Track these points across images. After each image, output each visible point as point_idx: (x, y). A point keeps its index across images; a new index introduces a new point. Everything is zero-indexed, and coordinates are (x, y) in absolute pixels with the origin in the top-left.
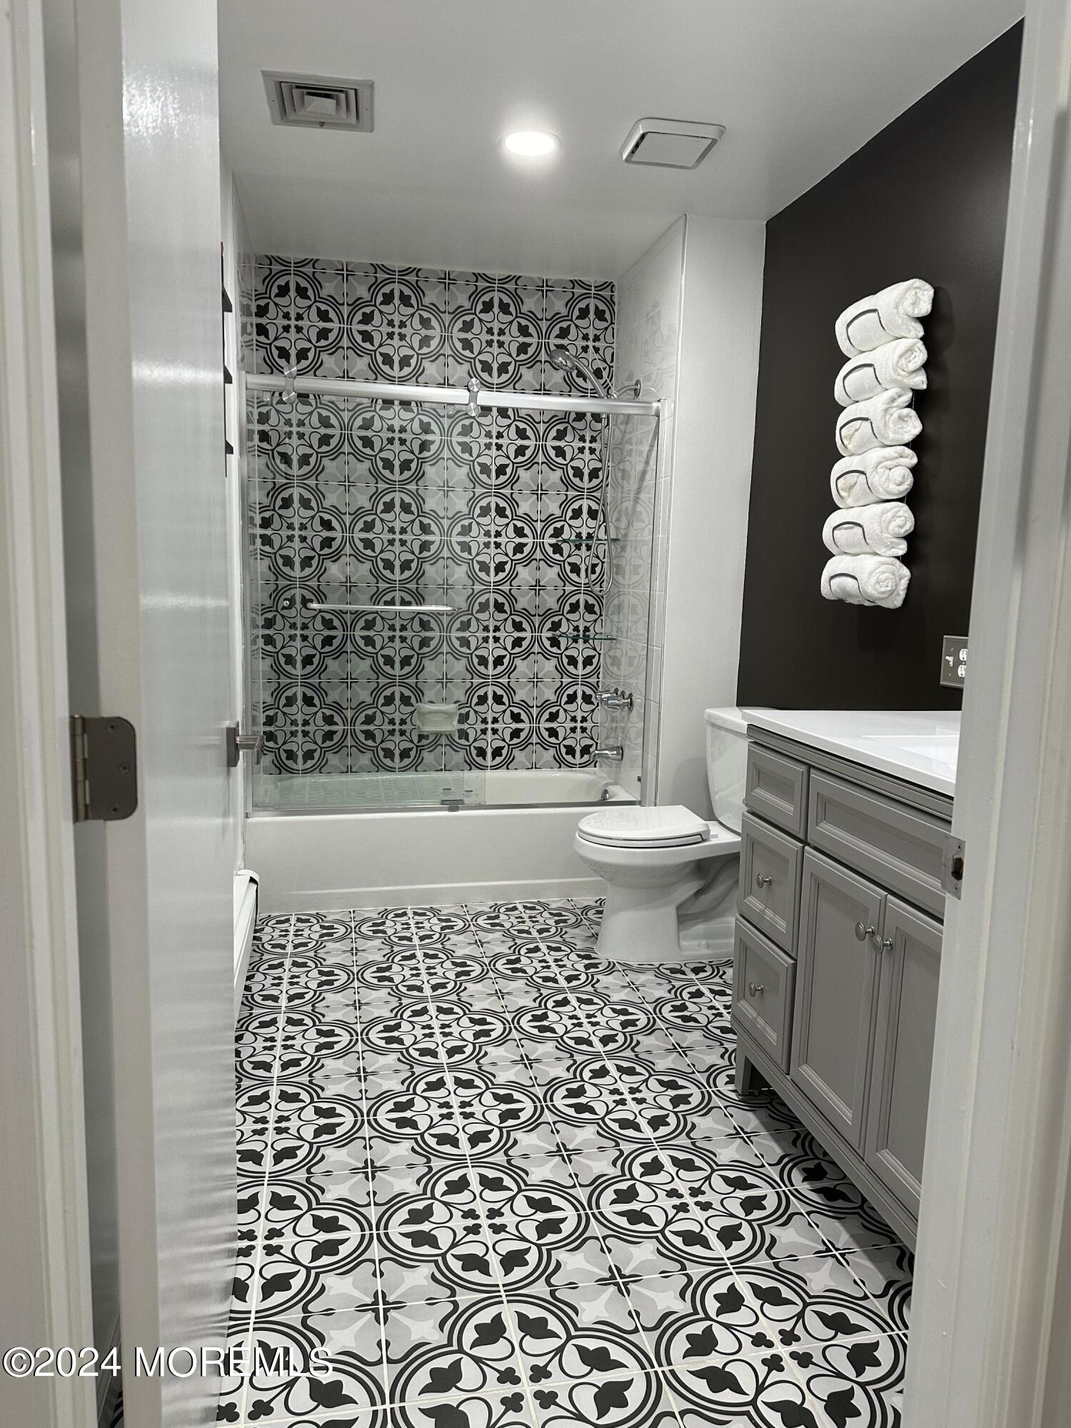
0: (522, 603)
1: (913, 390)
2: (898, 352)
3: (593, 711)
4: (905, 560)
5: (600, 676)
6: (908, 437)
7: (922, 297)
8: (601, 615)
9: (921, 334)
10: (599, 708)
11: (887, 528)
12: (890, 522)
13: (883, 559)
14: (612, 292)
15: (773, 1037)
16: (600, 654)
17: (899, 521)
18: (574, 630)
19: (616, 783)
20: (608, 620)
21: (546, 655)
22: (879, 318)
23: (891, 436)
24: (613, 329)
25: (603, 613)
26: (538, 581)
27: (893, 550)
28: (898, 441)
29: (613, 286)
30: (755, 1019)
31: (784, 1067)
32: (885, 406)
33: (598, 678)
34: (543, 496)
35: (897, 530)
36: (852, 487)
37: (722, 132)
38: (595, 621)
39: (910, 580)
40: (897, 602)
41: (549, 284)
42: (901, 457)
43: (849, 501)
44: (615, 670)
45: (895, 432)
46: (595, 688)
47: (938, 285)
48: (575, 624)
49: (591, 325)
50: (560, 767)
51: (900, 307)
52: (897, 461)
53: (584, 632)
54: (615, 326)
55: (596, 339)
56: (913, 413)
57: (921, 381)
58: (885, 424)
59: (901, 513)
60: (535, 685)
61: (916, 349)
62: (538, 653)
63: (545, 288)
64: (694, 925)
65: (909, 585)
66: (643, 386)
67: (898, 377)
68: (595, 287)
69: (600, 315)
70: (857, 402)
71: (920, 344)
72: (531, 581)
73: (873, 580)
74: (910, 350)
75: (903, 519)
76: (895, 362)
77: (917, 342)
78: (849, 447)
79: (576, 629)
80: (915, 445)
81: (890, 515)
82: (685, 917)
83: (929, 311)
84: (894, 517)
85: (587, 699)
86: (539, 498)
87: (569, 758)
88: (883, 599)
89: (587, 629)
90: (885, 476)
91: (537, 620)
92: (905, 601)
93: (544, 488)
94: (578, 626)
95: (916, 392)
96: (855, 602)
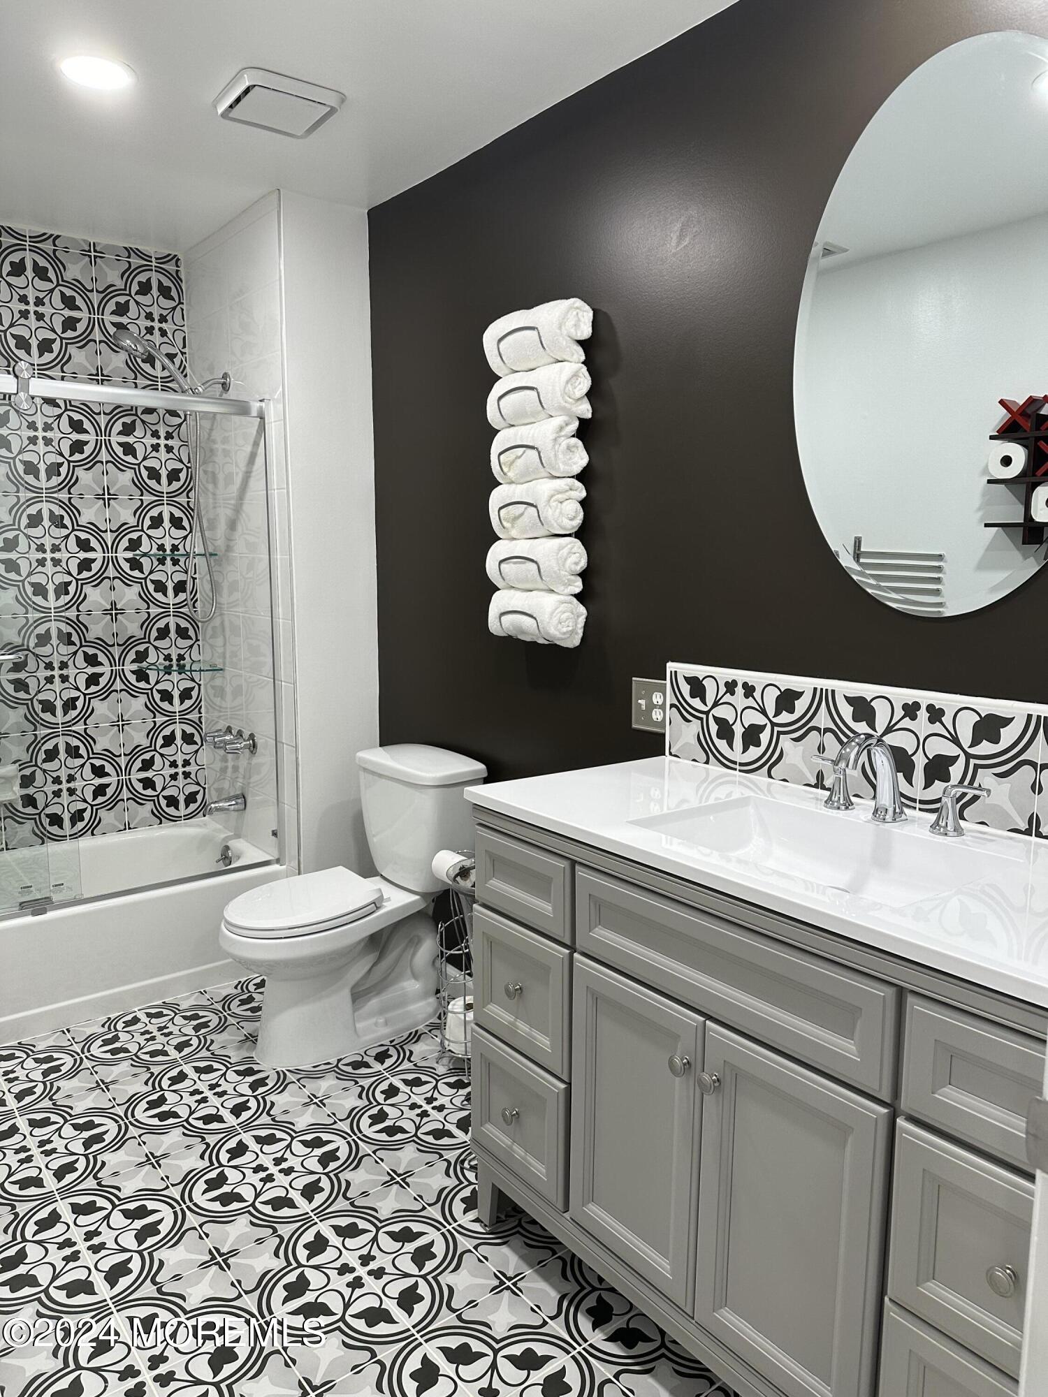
0: (95, 631)
1: (580, 419)
2: (564, 377)
3: (197, 752)
4: (579, 597)
5: (203, 710)
6: (577, 469)
7: (582, 319)
8: (197, 640)
9: (583, 358)
10: (204, 747)
11: (564, 565)
12: (566, 559)
13: (562, 598)
14: (178, 266)
15: (541, 1169)
16: (199, 685)
17: (574, 558)
18: (165, 660)
19: (237, 836)
20: (207, 646)
21: (132, 692)
22: (540, 337)
23: (562, 468)
24: (182, 310)
25: (200, 638)
26: (114, 604)
27: (570, 587)
28: (568, 472)
29: (178, 260)
30: (511, 1148)
31: (560, 1205)
32: (554, 435)
33: (200, 713)
34: (111, 502)
35: (573, 567)
36: (516, 518)
37: (343, 101)
38: (191, 647)
39: (587, 618)
40: (576, 641)
41: (98, 249)
42: (571, 489)
43: (514, 533)
44: (218, 701)
45: (565, 463)
46: (197, 725)
47: (596, 307)
48: (166, 652)
49: (154, 303)
50: (161, 823)
51: (563, 327)
52: (567, 494)
53: (178, 660)
54: (184, 307)
55: (163, 319)
56: (580, 443)
57: (586, 410)
58: (555, 455)
59: (575, 550)
60: (121, 729)
61: (581, 375)
62: (121, 690)
63: (92, 253)
64: (369, 1000)
65: (586, 622)
66: (233, 381)
67: (567, 405)
68: (156, 259)
69: (165, 292)
70: (513, 426)
71: (584, 369)
72: (104, 603)
73: (555, 621)
74: (576, 375)
75: (576, 555)
76: (562, 388)
77: (582, 367)
78: (509, 474)
79: (168, 658)
80: (583, 477)
81: (565, 551)
82: (359, 995)
83: (590, 335)
84: (570, 553)
85: (188, 739)
86: (107, 504)
87: (171, 810)
88: (562, 639)
89: (181, 657)
90: (558, 511)
91: (116, 652)
92: (583, 639)
93: (111, 492)
94: (169, 655)
95: (582, 421)
96: (528, 639)
